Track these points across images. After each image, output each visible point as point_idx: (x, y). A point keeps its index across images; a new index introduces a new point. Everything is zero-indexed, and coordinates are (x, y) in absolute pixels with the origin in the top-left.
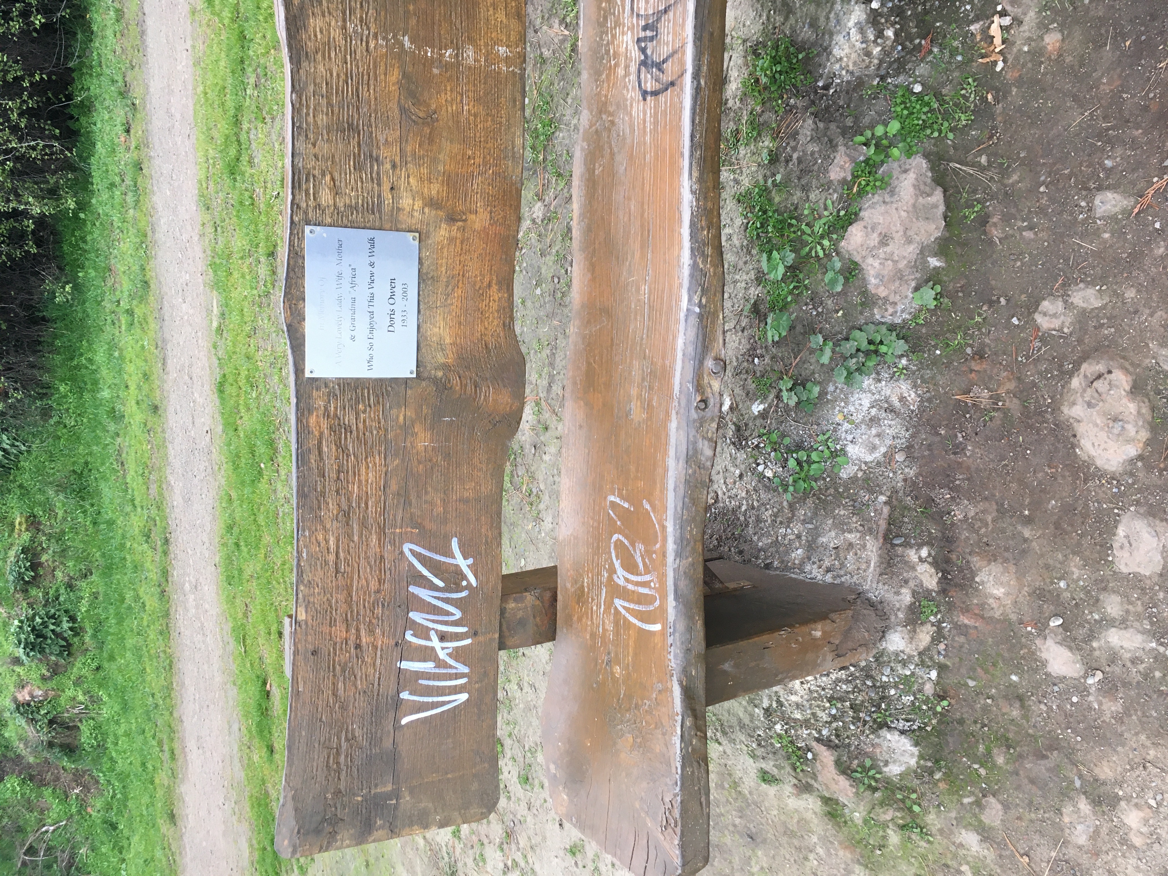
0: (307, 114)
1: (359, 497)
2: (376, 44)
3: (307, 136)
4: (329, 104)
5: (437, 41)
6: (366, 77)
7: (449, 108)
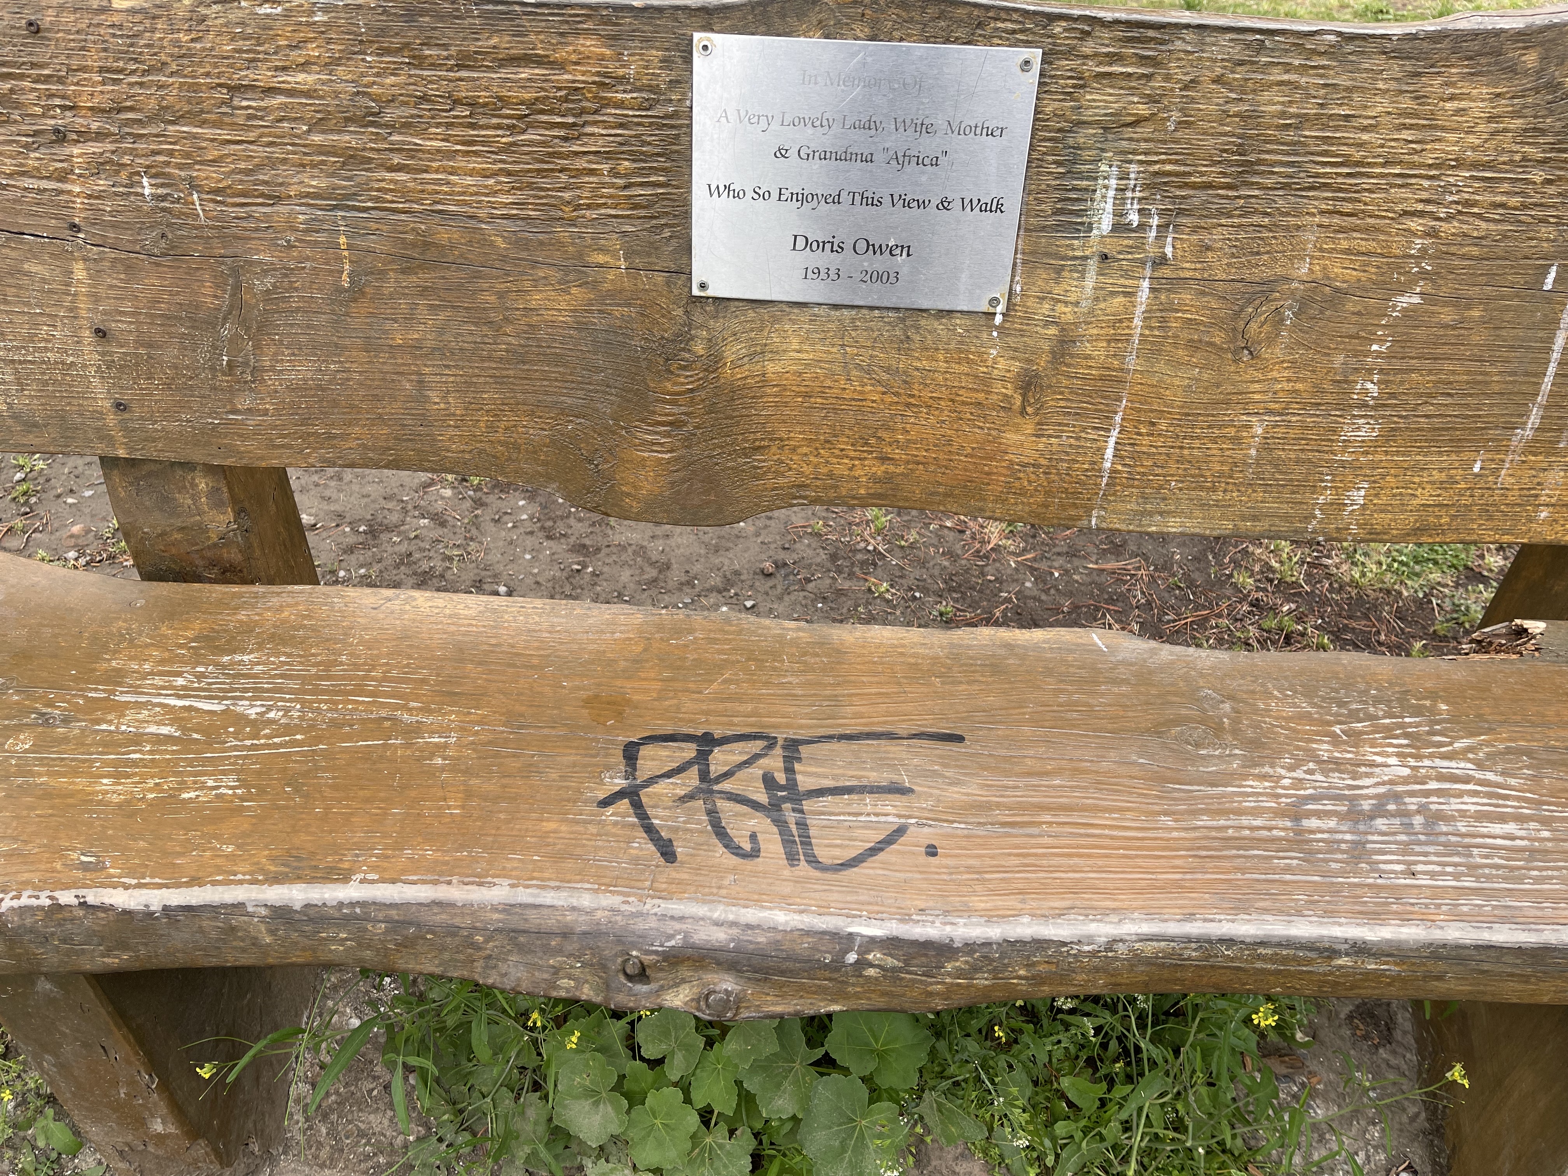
0: (1288, 68)
1: (412, 153)
2: (1414, 234)
3: (1241, 63)
4: (1304, 120)
5: (1397, 364)
6: (1348, 207)
7: (1257, 386)
